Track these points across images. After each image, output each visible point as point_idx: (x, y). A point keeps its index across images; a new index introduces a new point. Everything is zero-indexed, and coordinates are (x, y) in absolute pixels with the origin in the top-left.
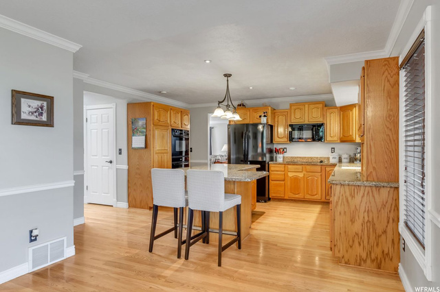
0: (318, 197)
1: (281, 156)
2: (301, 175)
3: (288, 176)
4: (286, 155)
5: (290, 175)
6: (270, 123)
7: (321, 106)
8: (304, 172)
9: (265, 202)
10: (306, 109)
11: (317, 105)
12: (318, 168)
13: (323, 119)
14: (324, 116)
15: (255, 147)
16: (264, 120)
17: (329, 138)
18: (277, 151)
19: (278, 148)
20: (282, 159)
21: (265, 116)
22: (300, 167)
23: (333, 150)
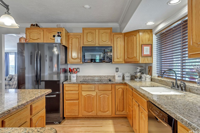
0: (109, 113)
1: (75, 75)
2: (94, 94)
3: (82, 95)
4: (79, 74)
5: (84, 94)
6: (64, 44)
7: (109, 31)
8: (97, 91)
9: (60, 123)
10: (97, 33)
11: (106, 31)
12: (109, 87)
13: (111, 43)
14: (111, 40)
15: (51, 67)
16: (58, 40)
17: (116, 60)
18: (71, 71)
19: (72, 68)
20: (75, 79)
21: (59, 36)
22: (93, 86)
23: (117, 70)
